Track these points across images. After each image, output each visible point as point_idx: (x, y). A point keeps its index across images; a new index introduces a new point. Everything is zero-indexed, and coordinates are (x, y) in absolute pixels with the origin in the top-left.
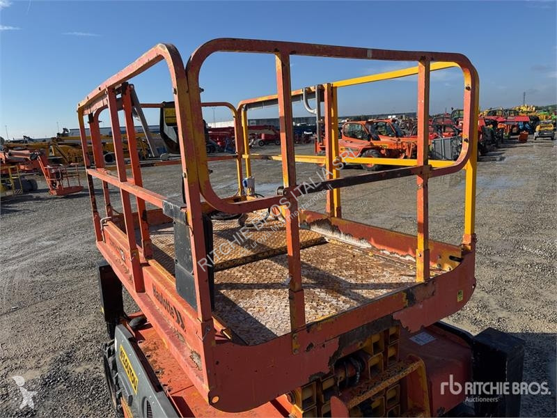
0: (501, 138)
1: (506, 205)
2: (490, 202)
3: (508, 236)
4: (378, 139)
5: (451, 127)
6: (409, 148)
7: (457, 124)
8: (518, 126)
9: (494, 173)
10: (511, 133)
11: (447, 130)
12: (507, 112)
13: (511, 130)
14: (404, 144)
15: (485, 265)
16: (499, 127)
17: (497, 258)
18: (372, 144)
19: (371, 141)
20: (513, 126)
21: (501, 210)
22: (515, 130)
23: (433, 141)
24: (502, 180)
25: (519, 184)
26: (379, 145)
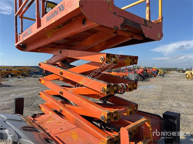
0: (148, 75)
1: (154, 93)
2: (149, 92)
3: (156, 101)
4: (111, 72)
5: (133, 70)
6: (121, 75)
7: (135, 70)
8: (153, 72)
9: (148, 84)
10: (151, 74)
11: (132, 71)
12: (149, 68)
13: (151, 73)
14: (120, 74)
15: (151, 109)
16: (148, 72)
17: (154, 107)
18: (109, 74)
19: (109, 73)
20: (152, 72)
21: (153, 94)
22: (152, 74)
23: (128, 74)
24: (151, 86)
25: (156, 87)
26: (111, 74)
